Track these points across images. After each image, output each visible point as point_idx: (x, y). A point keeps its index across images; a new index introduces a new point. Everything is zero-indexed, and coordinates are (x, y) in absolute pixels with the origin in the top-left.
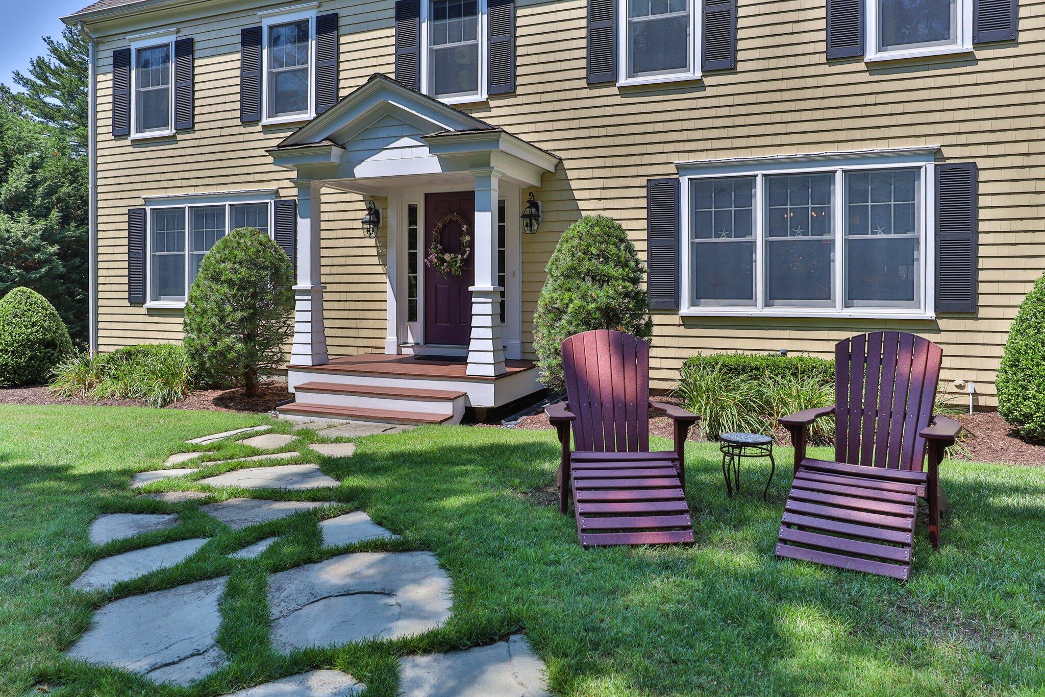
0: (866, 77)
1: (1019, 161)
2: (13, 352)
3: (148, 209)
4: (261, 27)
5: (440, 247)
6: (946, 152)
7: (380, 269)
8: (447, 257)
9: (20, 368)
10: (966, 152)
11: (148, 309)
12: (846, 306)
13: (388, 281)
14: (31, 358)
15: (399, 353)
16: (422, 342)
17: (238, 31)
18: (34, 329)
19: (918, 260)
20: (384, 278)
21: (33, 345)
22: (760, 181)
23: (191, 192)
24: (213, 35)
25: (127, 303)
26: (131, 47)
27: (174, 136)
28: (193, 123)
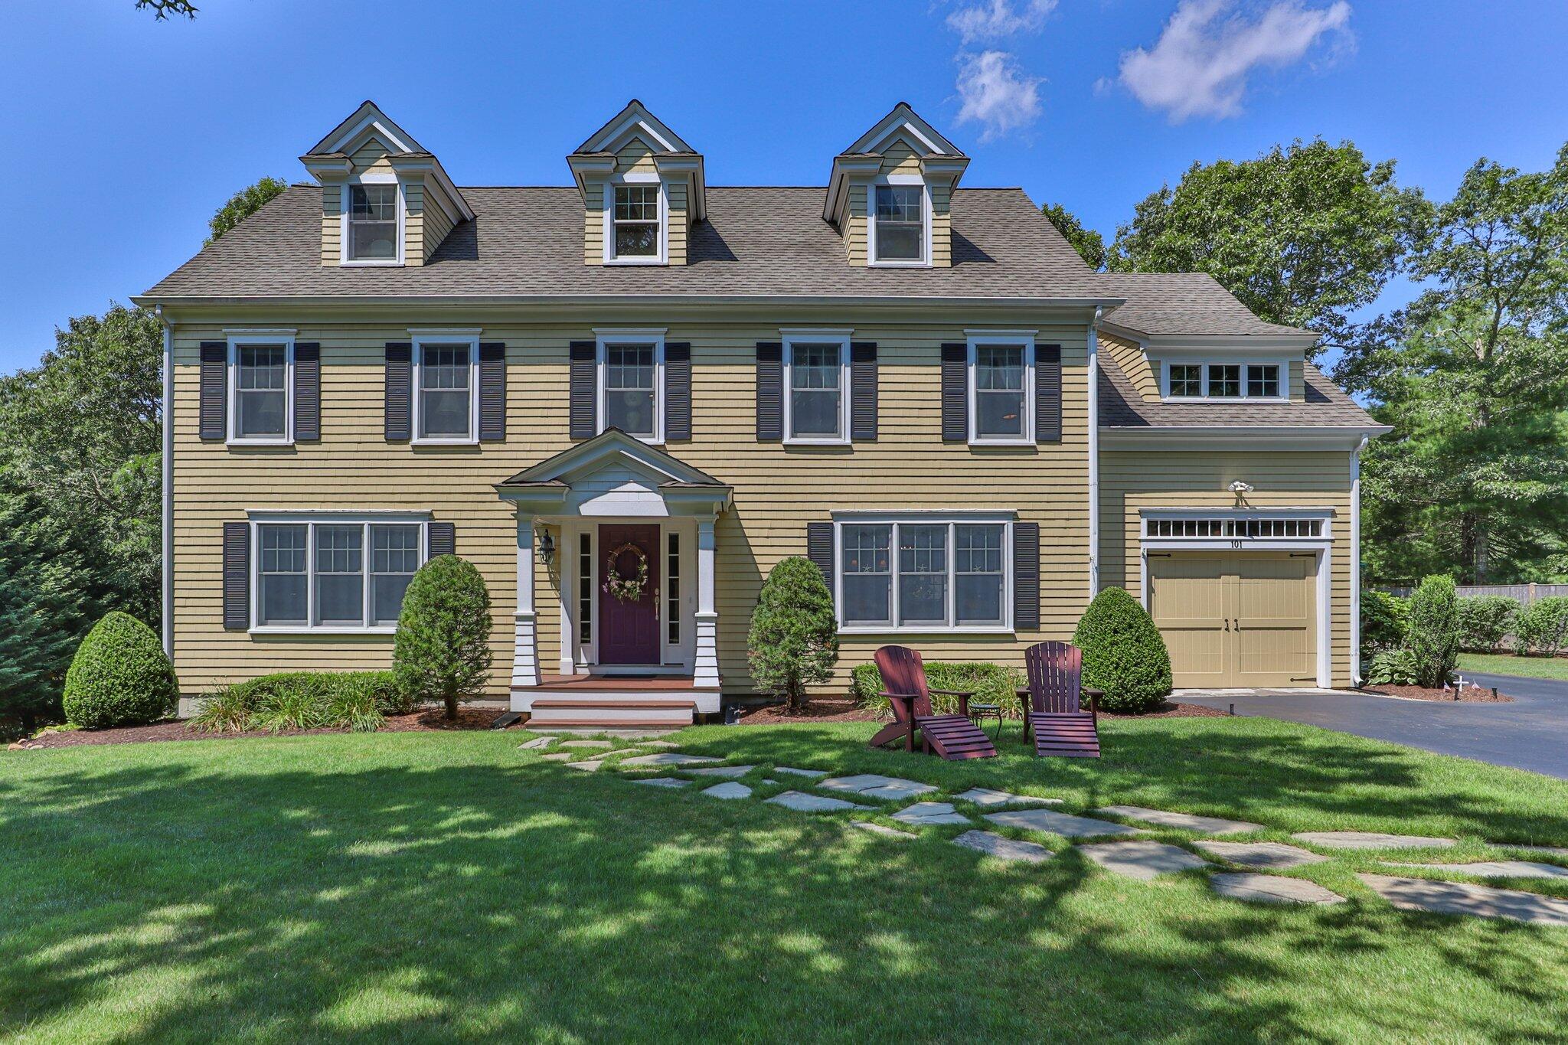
0: (969, 456)
1: (1063, 523)
2: (134, 686)
3: (253, 524)
4: (410, 345)
5: (618, 574)
6: (1020, 515)
7: (553, 594)
8: (628, 584)
9: (143, 704)
10: (1033, 515)
11: (253, 635)
12: (957, 624)
13: (562, 605)
14: (155, 692)
15: (575, 673)
16: (596, 662)
17: (383, 344)
18: (151, 660)
19: (1003, 590)
20: (557, 602)
21: (154, 678)
22: (895, 529)
23: (317, 508)
24: (348, 343)
25: (221, 628)
26: (228, 342)
27: (293, 446)
28: (320, 435)
